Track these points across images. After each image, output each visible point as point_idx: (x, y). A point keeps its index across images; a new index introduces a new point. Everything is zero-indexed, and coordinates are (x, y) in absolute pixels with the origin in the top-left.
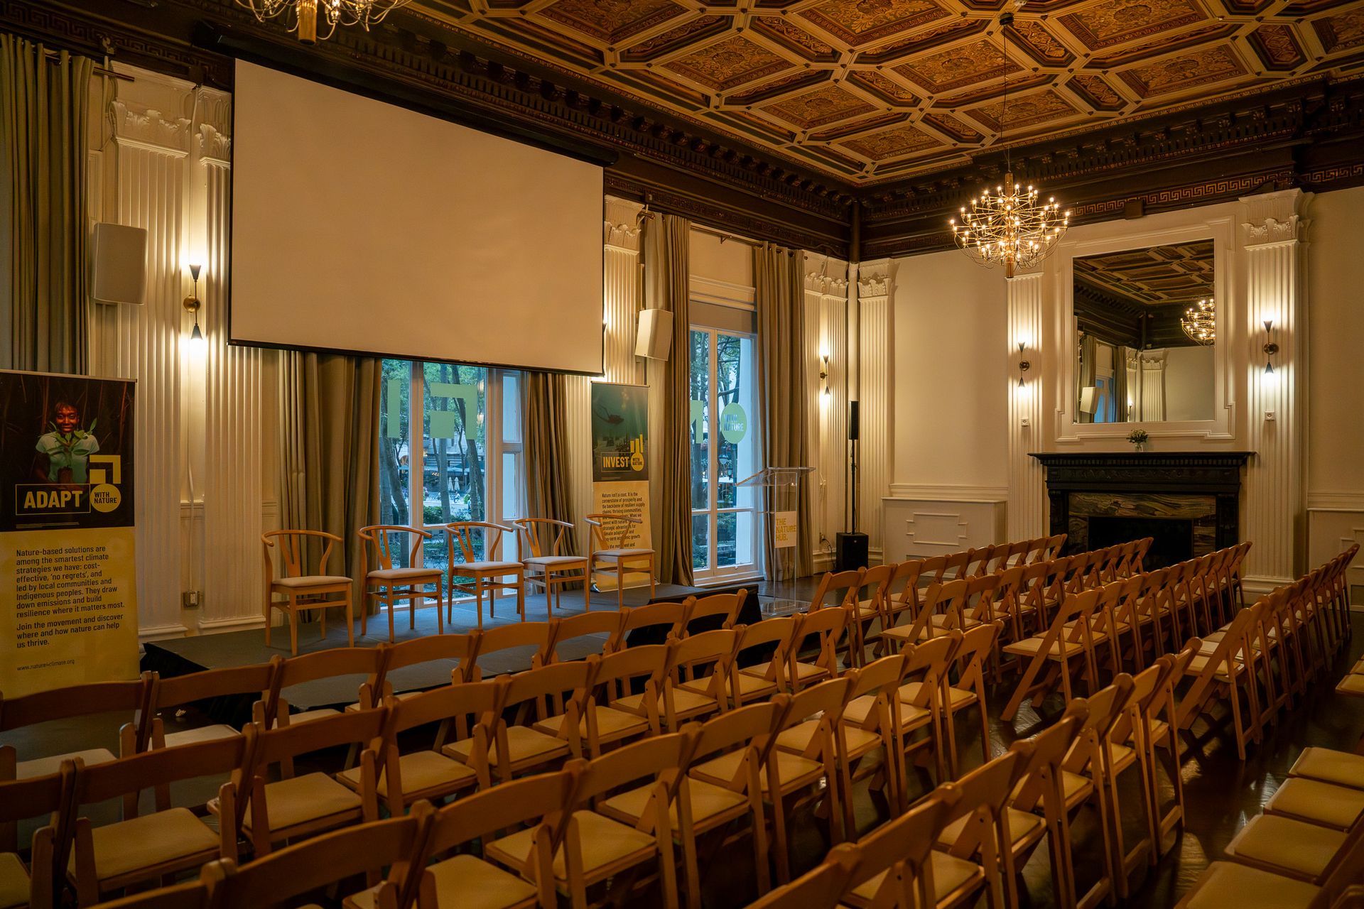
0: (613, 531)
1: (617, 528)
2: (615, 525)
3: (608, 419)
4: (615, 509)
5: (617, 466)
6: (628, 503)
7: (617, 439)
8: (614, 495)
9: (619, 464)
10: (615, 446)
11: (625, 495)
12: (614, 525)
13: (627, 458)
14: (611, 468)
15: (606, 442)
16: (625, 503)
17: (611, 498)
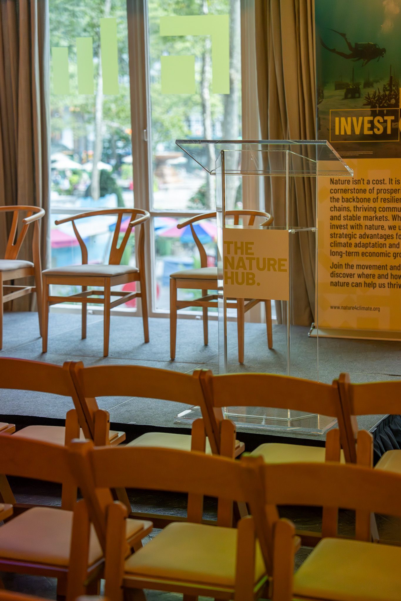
0: (353, 241)
1: (361, 237)
2: (358, 232)
3: (348, 52)
4: (359, 205)
5: (366, 132)
6: (387, 196)
7: (368, 85)
8: (357, 182)
9: (372, 128)
10: (362, 101)
11: (382, 182)
12: (355, 231)
13: (389, 119)
14: (353, 136)
15: (342, 92)
16: (382, 195)
17: (351, 186)
